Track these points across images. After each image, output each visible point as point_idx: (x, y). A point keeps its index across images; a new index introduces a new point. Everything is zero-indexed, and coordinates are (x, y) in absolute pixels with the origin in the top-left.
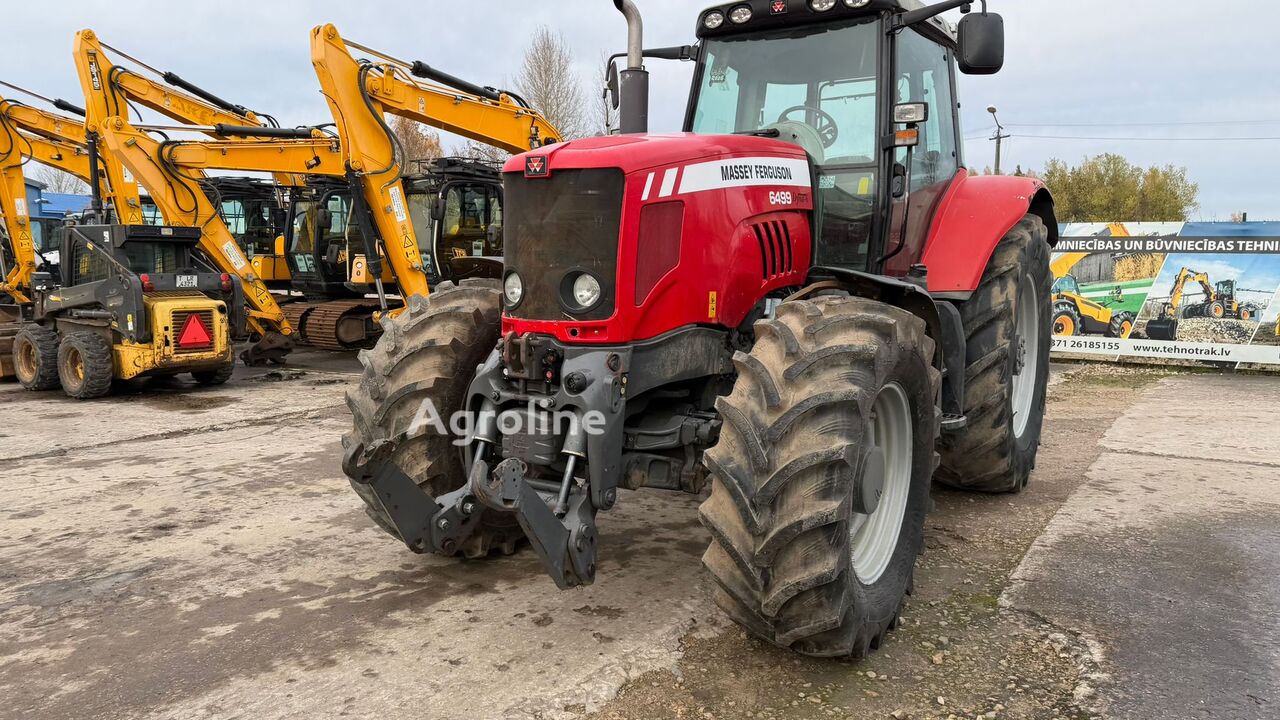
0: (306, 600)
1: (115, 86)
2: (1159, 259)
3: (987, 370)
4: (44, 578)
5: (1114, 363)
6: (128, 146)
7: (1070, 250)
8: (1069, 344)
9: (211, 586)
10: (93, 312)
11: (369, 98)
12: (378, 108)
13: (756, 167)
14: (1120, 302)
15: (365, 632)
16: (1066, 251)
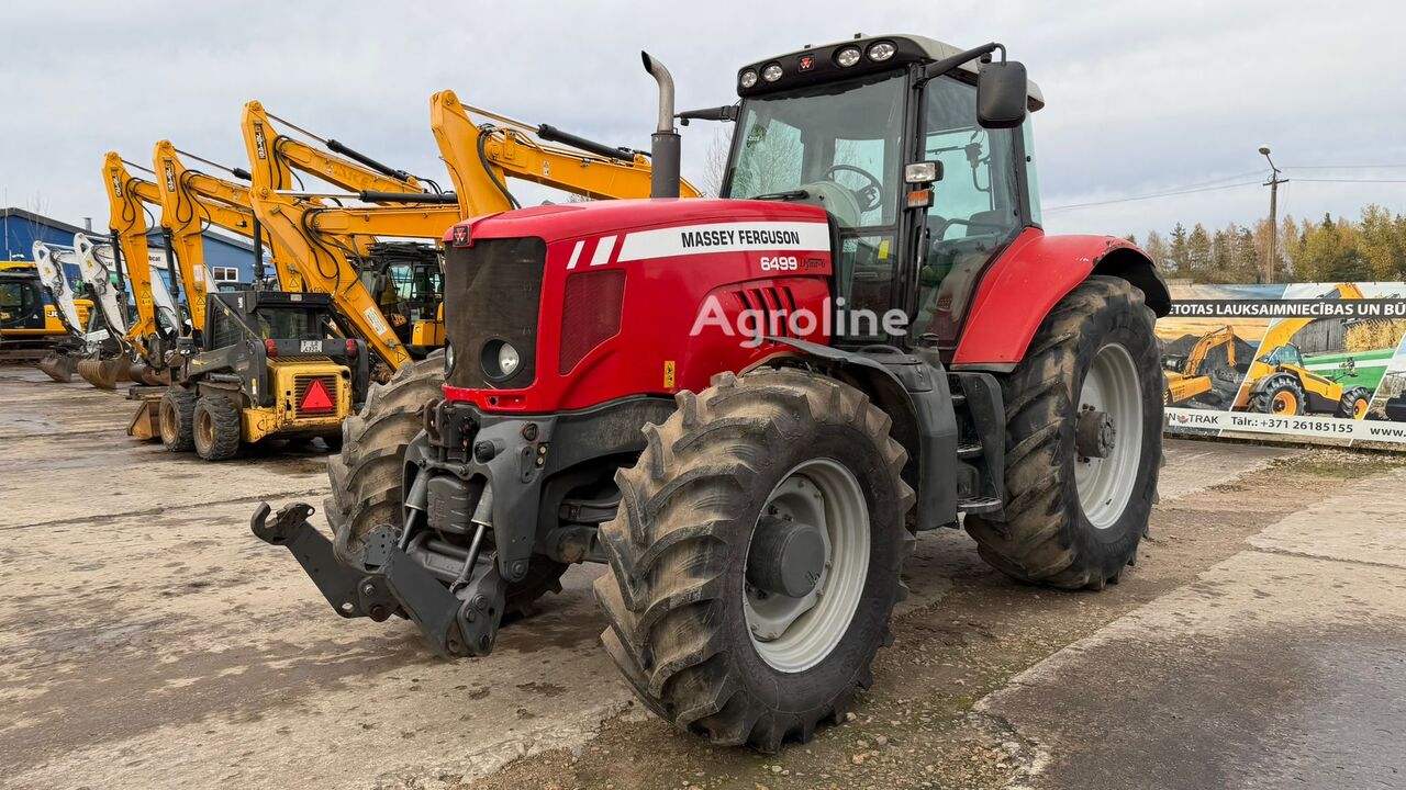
0: (275, 660)
1: (279, 154)
2: (1401, 326)
3: (1036, 450)
4: (65, 625)
5: (1347, 448)
6: (273, 214)
7: (1291, 315)
8: (1291, 425)
9: (200, 641)
10: (226, 376)
11: (489, 163)
12: (498, 174)
13: (741, 232)
14: (1353, 376)
15: (307, 692)
16: (1286, 316)
